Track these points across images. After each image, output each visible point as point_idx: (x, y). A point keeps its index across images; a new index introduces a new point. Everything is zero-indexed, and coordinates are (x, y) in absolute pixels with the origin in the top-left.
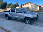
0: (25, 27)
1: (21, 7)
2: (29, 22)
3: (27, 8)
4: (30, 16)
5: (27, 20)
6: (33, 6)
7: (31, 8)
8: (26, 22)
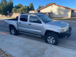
0: (46, 51)
1: (39, 11)
2: (54, 41)
3: (49, 13)
4: (57, 29)
6: (61, 10)
7: (57, 14)
8: (49, 40)
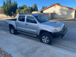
2: (48, 41)
3: (52, 14)
5: (44, 37)
6: (64, 10)
7: (60, 14)
